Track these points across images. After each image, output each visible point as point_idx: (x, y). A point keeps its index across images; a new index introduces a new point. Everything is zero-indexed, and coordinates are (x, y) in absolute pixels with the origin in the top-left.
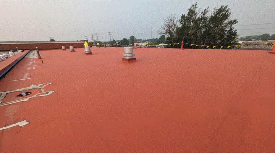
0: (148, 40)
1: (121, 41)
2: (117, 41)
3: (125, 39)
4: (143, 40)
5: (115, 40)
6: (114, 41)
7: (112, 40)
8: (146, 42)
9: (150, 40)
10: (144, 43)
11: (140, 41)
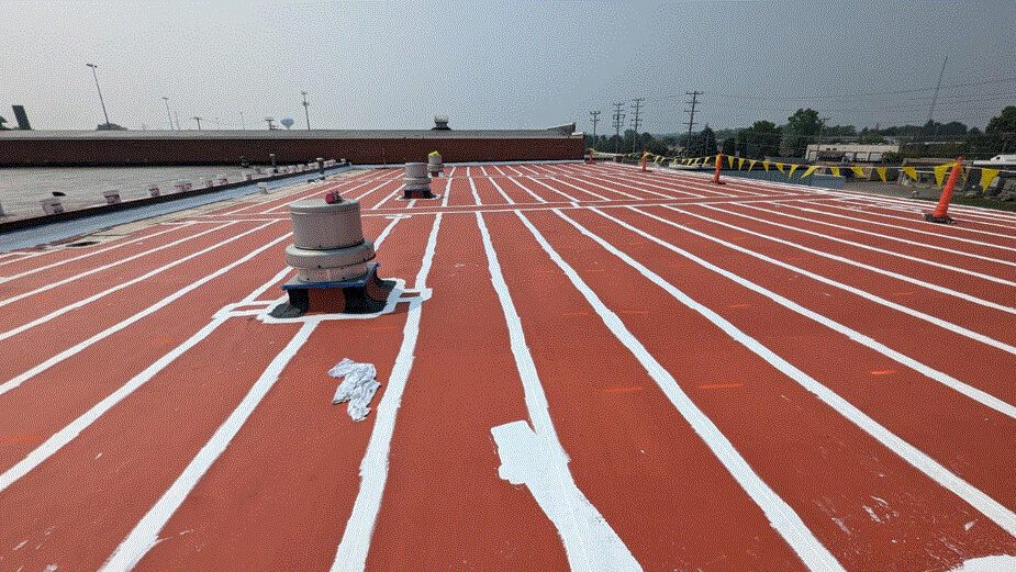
0: (892, 132)
1: (743, 134)
2: (721, 133)
3: (764, 127)
4: (859, 129)
5: (715, 130)
6: (708, 131)
7: (698, 129)
8: (886, 143)
9: (908, 129)
10: (866, 148)
11: (844, 134)
